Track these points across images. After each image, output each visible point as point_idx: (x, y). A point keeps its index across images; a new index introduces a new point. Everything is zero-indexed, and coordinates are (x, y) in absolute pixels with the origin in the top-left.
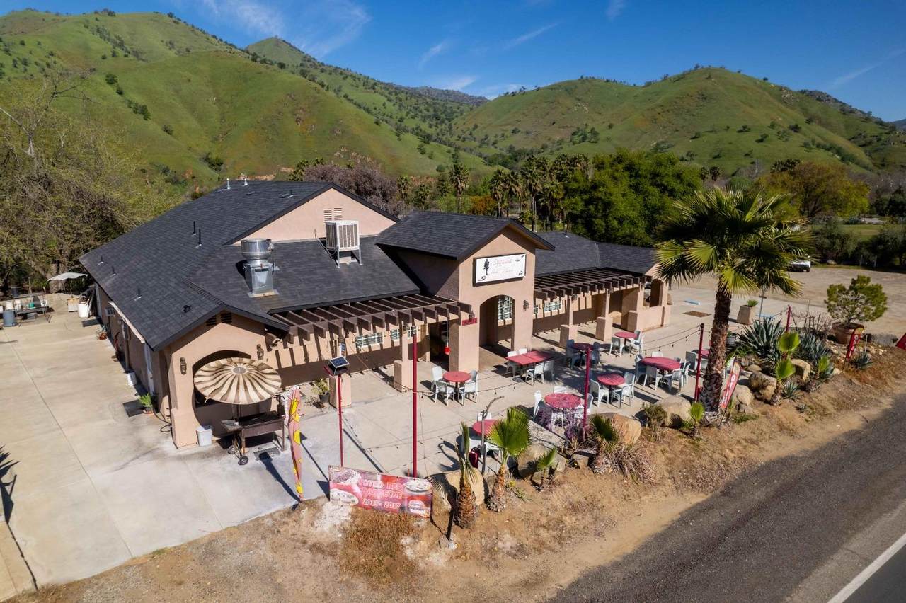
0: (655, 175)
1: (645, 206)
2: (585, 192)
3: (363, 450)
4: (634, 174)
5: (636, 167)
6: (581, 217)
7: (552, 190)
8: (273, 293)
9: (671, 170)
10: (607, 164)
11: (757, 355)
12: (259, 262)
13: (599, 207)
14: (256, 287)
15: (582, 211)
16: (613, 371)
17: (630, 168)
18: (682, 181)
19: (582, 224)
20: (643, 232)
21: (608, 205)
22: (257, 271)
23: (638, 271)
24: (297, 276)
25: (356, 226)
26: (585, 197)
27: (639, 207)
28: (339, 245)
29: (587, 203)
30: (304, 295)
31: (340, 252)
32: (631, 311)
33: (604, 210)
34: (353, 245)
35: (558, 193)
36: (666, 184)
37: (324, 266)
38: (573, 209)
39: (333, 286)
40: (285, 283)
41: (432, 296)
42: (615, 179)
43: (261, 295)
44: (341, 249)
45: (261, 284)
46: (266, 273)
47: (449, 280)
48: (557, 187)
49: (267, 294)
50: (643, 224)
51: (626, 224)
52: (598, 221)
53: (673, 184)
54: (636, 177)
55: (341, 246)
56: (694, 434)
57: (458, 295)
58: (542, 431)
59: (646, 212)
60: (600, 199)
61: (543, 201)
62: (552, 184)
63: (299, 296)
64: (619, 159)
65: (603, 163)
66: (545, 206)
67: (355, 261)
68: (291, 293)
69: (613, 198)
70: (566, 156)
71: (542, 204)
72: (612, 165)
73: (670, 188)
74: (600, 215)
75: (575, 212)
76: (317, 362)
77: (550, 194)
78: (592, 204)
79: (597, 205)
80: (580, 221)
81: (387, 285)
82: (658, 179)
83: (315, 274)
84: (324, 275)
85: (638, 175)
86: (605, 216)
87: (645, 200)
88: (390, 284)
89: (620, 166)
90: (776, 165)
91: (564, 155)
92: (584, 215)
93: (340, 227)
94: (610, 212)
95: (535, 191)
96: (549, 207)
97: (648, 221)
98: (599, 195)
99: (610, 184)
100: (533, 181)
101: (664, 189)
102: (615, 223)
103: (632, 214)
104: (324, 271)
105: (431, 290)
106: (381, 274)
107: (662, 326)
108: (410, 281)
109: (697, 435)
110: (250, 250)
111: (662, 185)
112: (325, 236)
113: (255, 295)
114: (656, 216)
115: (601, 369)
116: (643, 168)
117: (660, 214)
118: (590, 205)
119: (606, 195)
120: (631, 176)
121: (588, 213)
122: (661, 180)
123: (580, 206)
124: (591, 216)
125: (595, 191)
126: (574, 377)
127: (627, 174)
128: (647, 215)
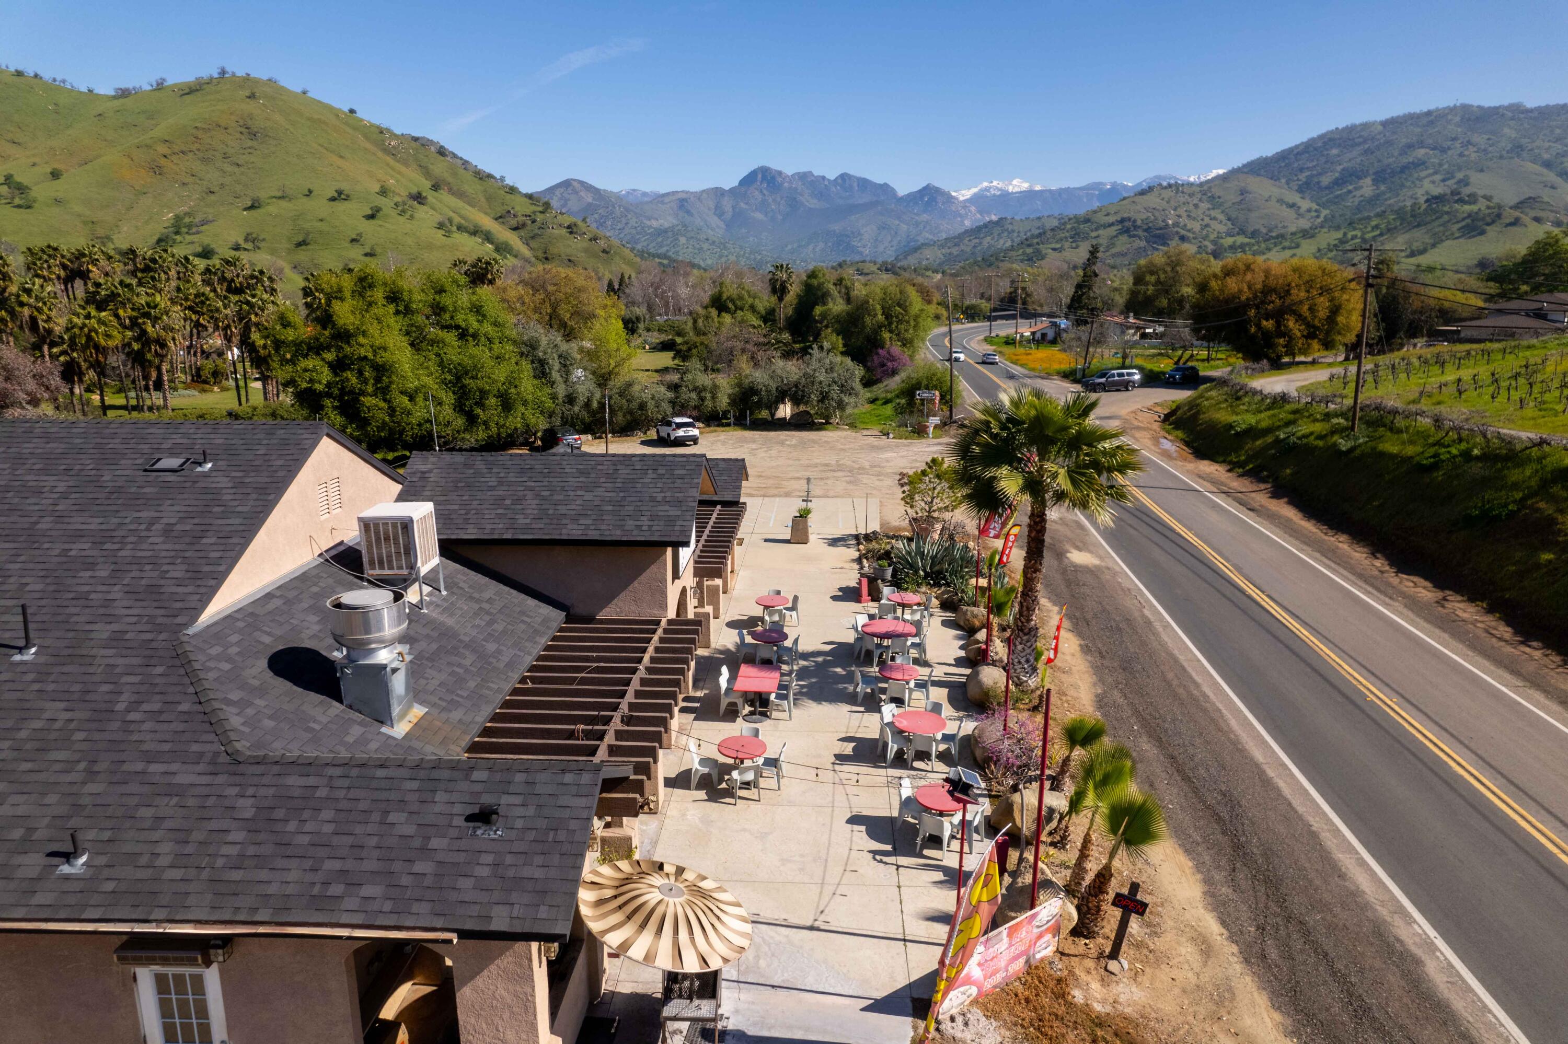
0: (438, 309)
1: (441, 364)
2: (326, 348)
4: (401, 308)
5: (406, 296)
6: (329, 395)
8: (418, 712)
11: (930, 584)
12: (385, 653)
13: (366, 374)
14: (396, 710)
15: (329, 385)
16: (820, 659)
17: (394, 297)
18: (484, 316)
19: (335, 408)
20: (450, 411)
21: (382, 369)
26: (330, 356)
29: (338, 366)
30: (463, 694)
33: (378, 380)
35: (108, 336)
36: (463, 324)
41: (590, 619)
43: (407, 725)
45: (400, 701)
48: (101, 322)
50: (449, 398)
51: (420, 399)
52: (368, 401)
53: (473, 323)
54: (405, 315)
56: (1042, 707)
59: (449, 377)
60: (365, 358)
61: (64, 353)
68: (439, 699)
70: (56, 249)
73: (471, 331)
74: (370, 389)
75: (316, 386)
77: (89, 338)
78: (349, 369)
79: (360, 373)
80: (328, 402)
82: (447, 316)
85: (407, 311)
86: (383, 392)
89: (379, 295)
91: (49, 246)
92: (336, 392)
94: (391, 383)
97: (454, 393)
98: (363, 352)
101: (463, 334)
102: (405, 400)
105: (580, 609)
111: (457, 327)
113: (400, 729)
114: (467, 381)
115: (803, 663)
116: (417, 296)
117: (474, 378)
118: (344, 370)
119: (374, 351)
120: (397, 313)
121: (343, 388)
122: (452, 318)
123: (326, 375)
124: (352, 392)
125: (348, 343)
126: (802, 686)
127: (391, 308)
128: (450, 382)
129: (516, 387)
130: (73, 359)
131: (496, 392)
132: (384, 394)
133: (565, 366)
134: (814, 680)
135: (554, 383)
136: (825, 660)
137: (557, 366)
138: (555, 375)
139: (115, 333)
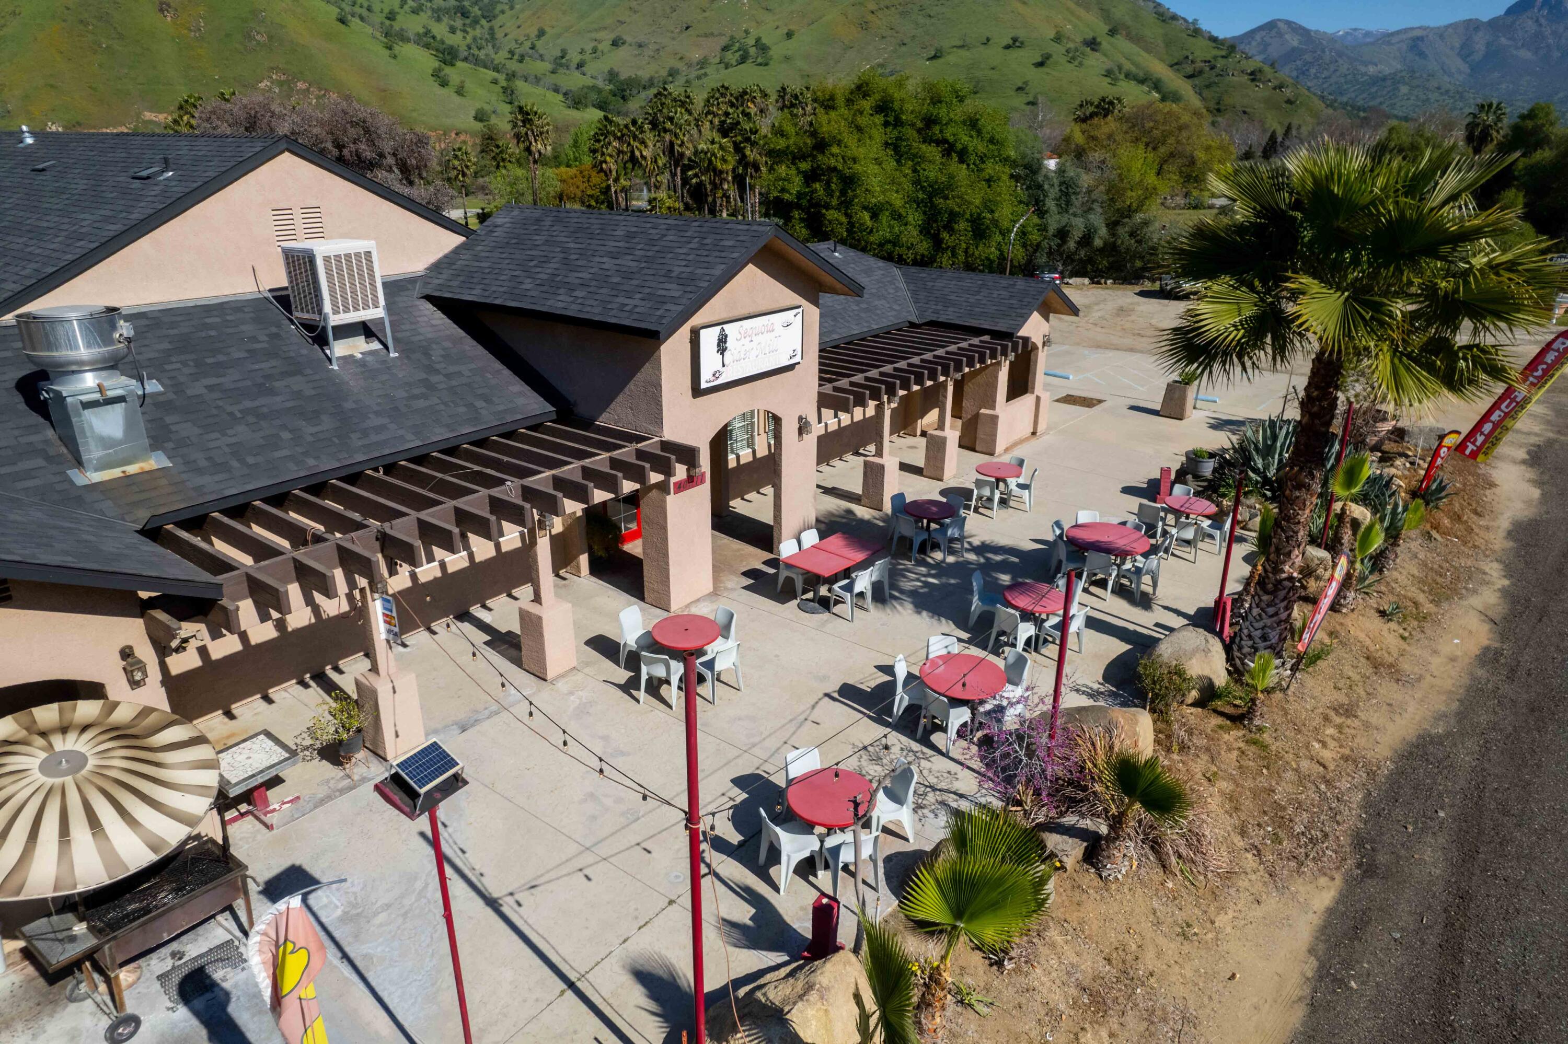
0: (930, 121)
1: (917, 182)
2: (804, 157)
3: (493, 903)
4: (891, 119)
5: (896, 106)
6: (798, 206)
7: (714, 155)
8: (154, 462)
9: (959, 112)
10: (840, 101)
11: (1264, 495)
12: (90, 380)
13: (833, 186)
14: (92, 452)
15: (800, 195)
16: (999, 558)
17: (883, 107)
18: (979, 132)
19: (802, 220)
20: (915, 233)
21: (849, 181)
22: (87, 405)
23: (1002, 326)
24: (220, 403)
25: (368, 254)
26: (804, 166)
27: (908, 186)
28: (327, 308)
29: (810, 177)
30: (251, 460)
31: (333, 328)
32: (983, 411)
33: (843, 193)
34: (366, 307)
35: (724, 160)
36: (951, 139)
37: (295, 368)
38: (783, 190)
39: (327, 423)
40: (187, 430)
41: (588, 424)
42: (859, 129)
43: (116, 473)
44: (335, 320)
45: (106, 442)
46: (119, 408)
47: (631, 385)
48: (722, 148)
49: (132, 469)
50: (914, 217)
51: (884, 218)
52: (831, 214)
53: (965, 138)
54: (895, 126)
55: (336, 312)
56: (1251, 720)
57: (659, 422)
58: (927, 759)
59: (921, 195)
60: (835, 169)
61: (696, 175)
62: (713, 142)
63: (235, 464)
64: (862, 89)
65: (832, 98)
66: (701, 184)
67: (376, 345)
68: (209, 459)
69: (857, 167)
70: (727, 89)
71: (694, 181)
72: (849, 102)
73: (959, 146)
74: (834, 202)
75: (786, 196)
76: (310, 626)
77: (710, 161)
78: (820, 180)
79: (828, 183)
80: (796, 214)
81: (470, 406)
82: (936, 129)
83: (272, 392)
84: (298, 395)
85: (898, 123)
86: (846, 205)
87: (915, 171)
88: (480, 404)
89: (867, 105)
90: (1081, 106)
91: (723, 86)
92: (804, 202)
93: (327, 259)
94: (855, 196)
95: (682, 155)
96: (709, 187)
97: (925, 213)
98: (833, 162)
99: (851, 140)
100: (676, 136)
101: (949, 148)
102: (866, 216)
103: (897, 200)
104: (297, 383)
105: (582, 409)
106: (448, 376)
107: (1034, 433)
108: (527, 389)
109: (1257, 722)
110: (50, 346)
111: (945, 141)
112: (285, 283)
113: (96, 477)
114: (939, 201)
115: (972, 557)
116: (909, 107)
117: (946, 198)
118: (814, 181)
119: (845, 162)
120: (886, 124)
121: (812, 198)
122: (941, 131)
123: (796, 185)
124: (818, 205)
125: (823, 153)
126: (926, 584)
127: (879, 119)
128: (922, 201)
129: (992, 212)
130: (701, 181)
131: (968, 216)
132: (847, 208)
133: (1067, 194)
134: (952, 581)
135: (1047, 212)
136: (1003, 561)
137: (1053, 192)
138: (1050, 204)
139: (730, 158)
